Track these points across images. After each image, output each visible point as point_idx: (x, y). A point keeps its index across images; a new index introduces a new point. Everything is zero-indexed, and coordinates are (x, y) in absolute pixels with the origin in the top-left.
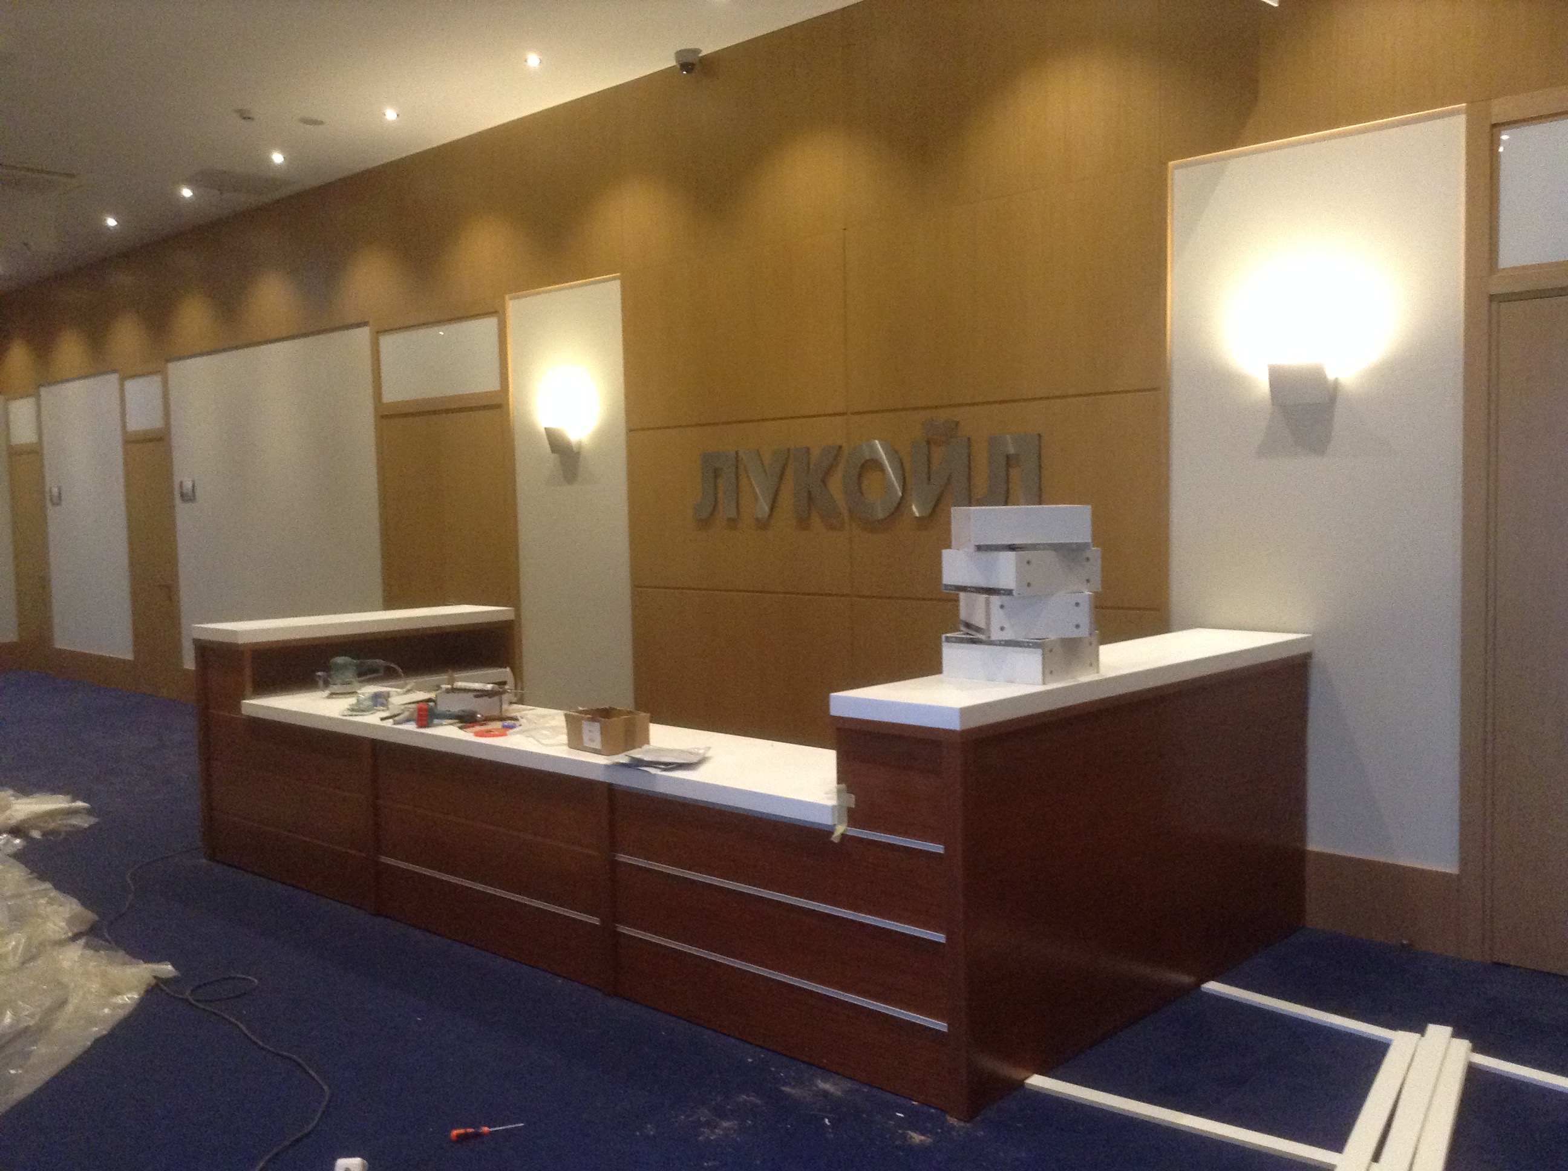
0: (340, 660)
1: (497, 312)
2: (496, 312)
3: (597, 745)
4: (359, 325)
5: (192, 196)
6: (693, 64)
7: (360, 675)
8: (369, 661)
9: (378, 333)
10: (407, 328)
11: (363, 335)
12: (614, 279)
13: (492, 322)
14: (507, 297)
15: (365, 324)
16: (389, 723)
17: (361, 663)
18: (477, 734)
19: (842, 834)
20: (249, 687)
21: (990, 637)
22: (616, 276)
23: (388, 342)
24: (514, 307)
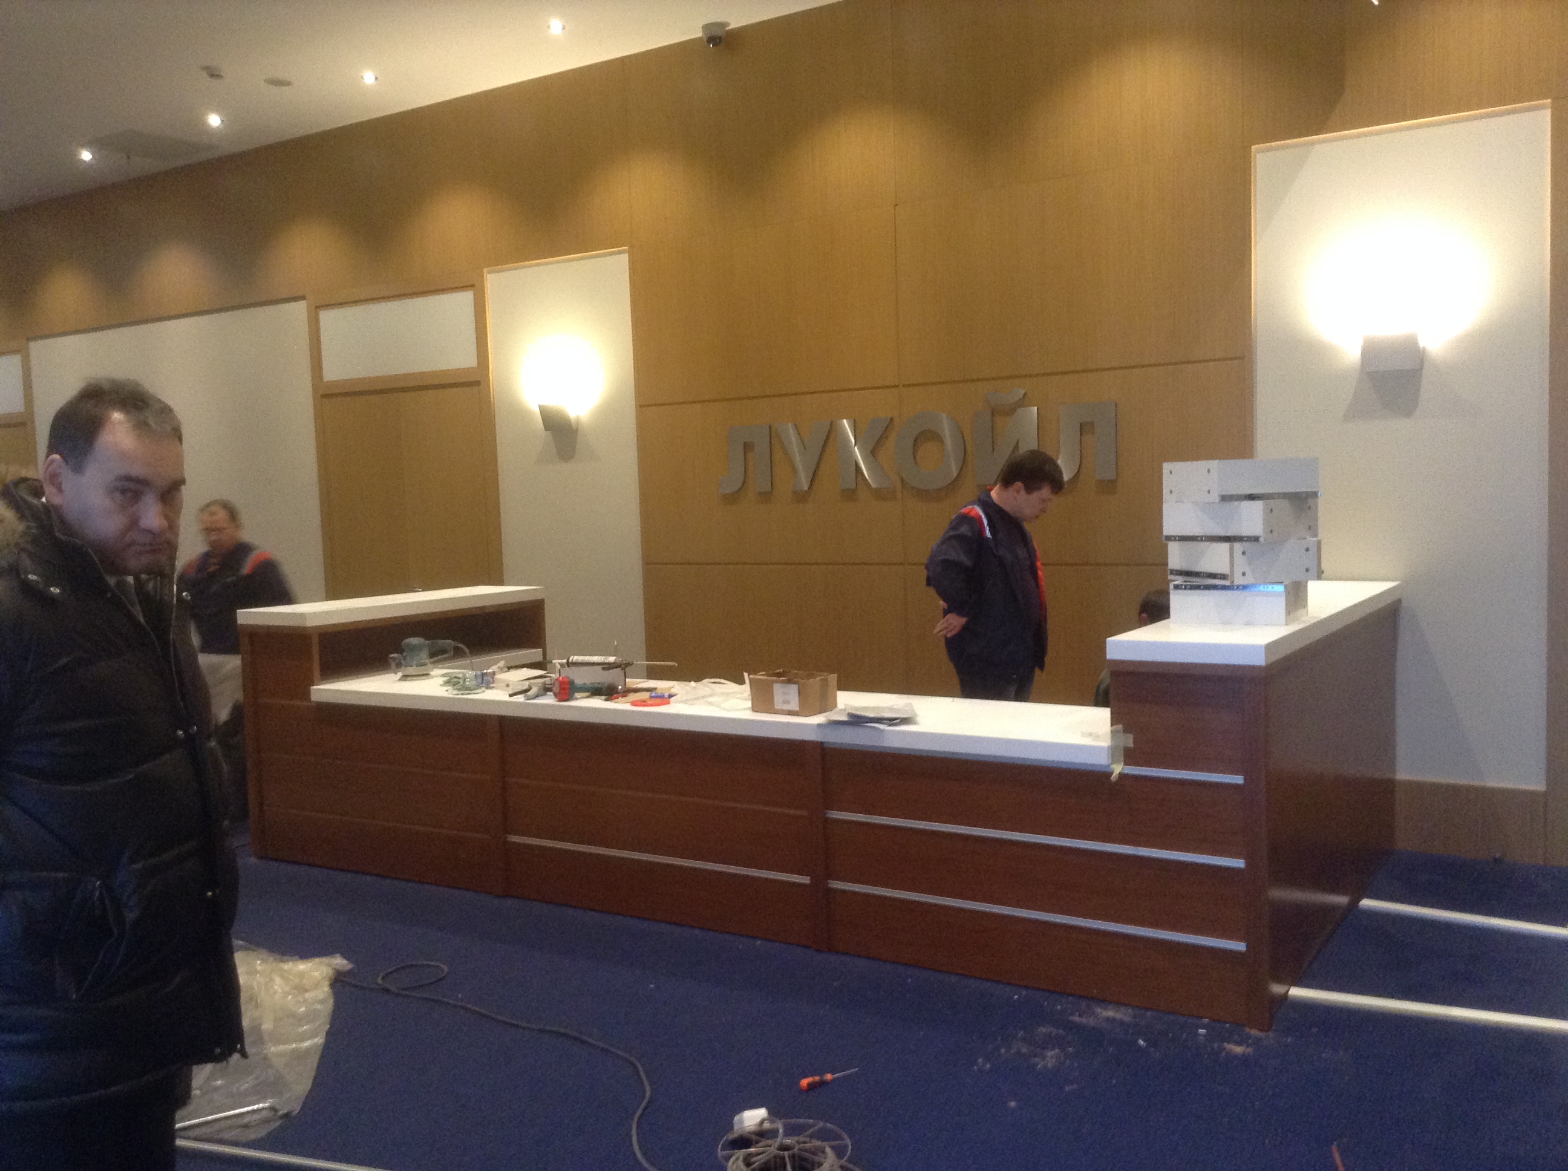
0: (414, 641)
1: (475, 286)
2: (473, 286)
3: (794, 705)
4: (295, 299)
5: (92, 159)
6: (720, 38)
7: (432, 655)
8: (441, 642)
9: (319, 307)
10: (356, 302)
11: (299, 309)
12: (620, 253)
13: (466, 298)
14: (485, 270)
15: (303, 298)
16: (520, 699)
17: (432, 643)
18: (634, 704)
19: (1120, 773)
20: (317, 673)
21: (1233, 582)
22: (624, 250)
23: (327, 318)
24: (494, 282)
